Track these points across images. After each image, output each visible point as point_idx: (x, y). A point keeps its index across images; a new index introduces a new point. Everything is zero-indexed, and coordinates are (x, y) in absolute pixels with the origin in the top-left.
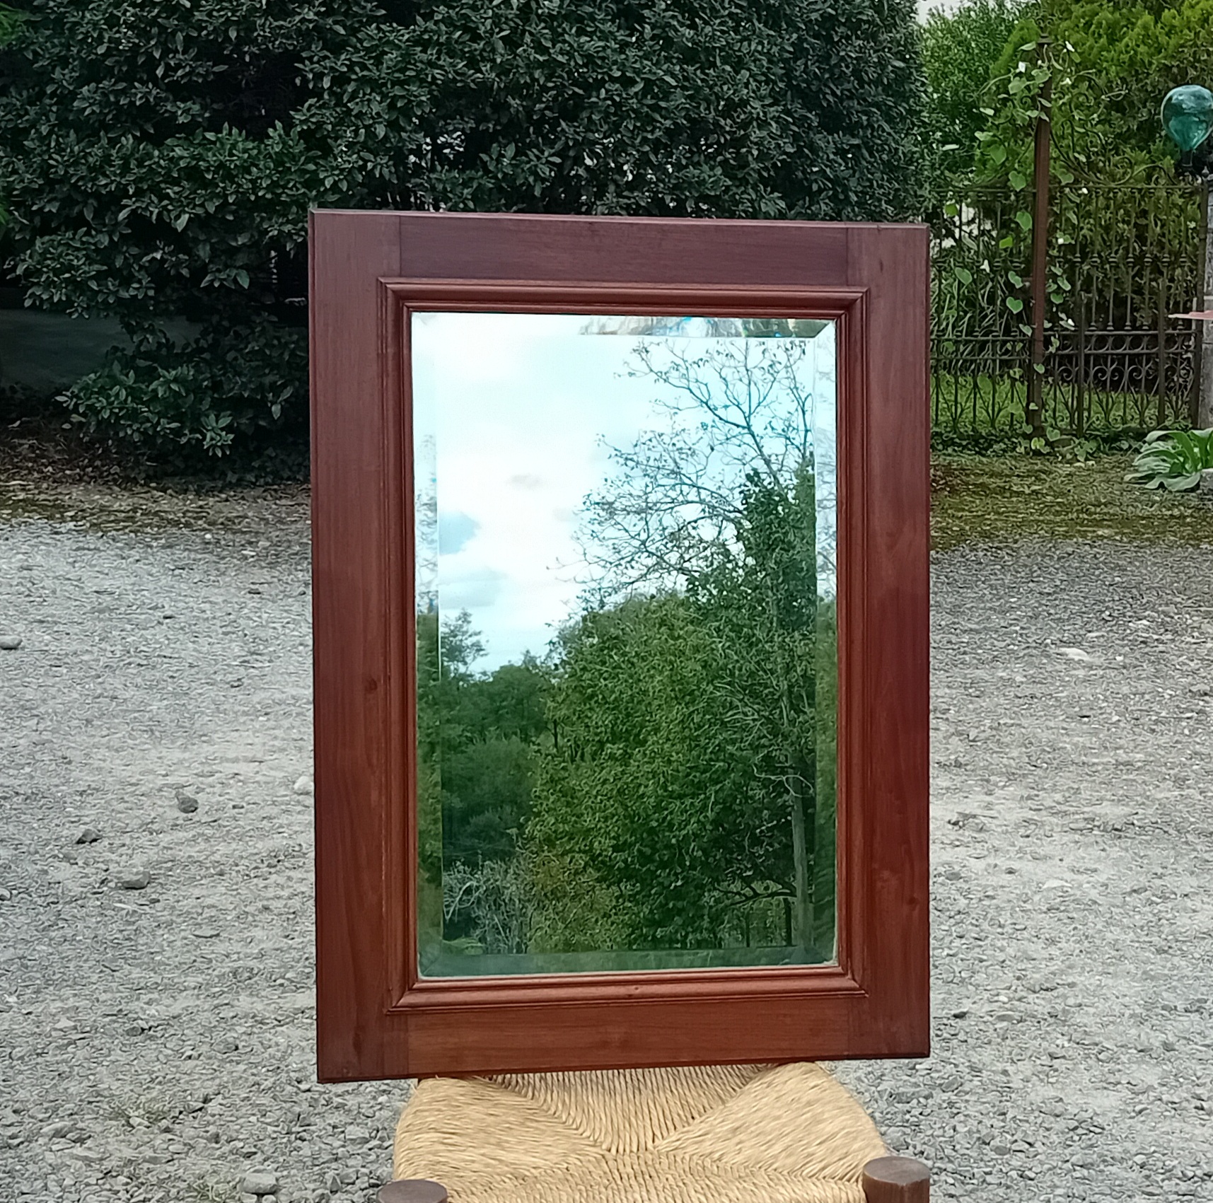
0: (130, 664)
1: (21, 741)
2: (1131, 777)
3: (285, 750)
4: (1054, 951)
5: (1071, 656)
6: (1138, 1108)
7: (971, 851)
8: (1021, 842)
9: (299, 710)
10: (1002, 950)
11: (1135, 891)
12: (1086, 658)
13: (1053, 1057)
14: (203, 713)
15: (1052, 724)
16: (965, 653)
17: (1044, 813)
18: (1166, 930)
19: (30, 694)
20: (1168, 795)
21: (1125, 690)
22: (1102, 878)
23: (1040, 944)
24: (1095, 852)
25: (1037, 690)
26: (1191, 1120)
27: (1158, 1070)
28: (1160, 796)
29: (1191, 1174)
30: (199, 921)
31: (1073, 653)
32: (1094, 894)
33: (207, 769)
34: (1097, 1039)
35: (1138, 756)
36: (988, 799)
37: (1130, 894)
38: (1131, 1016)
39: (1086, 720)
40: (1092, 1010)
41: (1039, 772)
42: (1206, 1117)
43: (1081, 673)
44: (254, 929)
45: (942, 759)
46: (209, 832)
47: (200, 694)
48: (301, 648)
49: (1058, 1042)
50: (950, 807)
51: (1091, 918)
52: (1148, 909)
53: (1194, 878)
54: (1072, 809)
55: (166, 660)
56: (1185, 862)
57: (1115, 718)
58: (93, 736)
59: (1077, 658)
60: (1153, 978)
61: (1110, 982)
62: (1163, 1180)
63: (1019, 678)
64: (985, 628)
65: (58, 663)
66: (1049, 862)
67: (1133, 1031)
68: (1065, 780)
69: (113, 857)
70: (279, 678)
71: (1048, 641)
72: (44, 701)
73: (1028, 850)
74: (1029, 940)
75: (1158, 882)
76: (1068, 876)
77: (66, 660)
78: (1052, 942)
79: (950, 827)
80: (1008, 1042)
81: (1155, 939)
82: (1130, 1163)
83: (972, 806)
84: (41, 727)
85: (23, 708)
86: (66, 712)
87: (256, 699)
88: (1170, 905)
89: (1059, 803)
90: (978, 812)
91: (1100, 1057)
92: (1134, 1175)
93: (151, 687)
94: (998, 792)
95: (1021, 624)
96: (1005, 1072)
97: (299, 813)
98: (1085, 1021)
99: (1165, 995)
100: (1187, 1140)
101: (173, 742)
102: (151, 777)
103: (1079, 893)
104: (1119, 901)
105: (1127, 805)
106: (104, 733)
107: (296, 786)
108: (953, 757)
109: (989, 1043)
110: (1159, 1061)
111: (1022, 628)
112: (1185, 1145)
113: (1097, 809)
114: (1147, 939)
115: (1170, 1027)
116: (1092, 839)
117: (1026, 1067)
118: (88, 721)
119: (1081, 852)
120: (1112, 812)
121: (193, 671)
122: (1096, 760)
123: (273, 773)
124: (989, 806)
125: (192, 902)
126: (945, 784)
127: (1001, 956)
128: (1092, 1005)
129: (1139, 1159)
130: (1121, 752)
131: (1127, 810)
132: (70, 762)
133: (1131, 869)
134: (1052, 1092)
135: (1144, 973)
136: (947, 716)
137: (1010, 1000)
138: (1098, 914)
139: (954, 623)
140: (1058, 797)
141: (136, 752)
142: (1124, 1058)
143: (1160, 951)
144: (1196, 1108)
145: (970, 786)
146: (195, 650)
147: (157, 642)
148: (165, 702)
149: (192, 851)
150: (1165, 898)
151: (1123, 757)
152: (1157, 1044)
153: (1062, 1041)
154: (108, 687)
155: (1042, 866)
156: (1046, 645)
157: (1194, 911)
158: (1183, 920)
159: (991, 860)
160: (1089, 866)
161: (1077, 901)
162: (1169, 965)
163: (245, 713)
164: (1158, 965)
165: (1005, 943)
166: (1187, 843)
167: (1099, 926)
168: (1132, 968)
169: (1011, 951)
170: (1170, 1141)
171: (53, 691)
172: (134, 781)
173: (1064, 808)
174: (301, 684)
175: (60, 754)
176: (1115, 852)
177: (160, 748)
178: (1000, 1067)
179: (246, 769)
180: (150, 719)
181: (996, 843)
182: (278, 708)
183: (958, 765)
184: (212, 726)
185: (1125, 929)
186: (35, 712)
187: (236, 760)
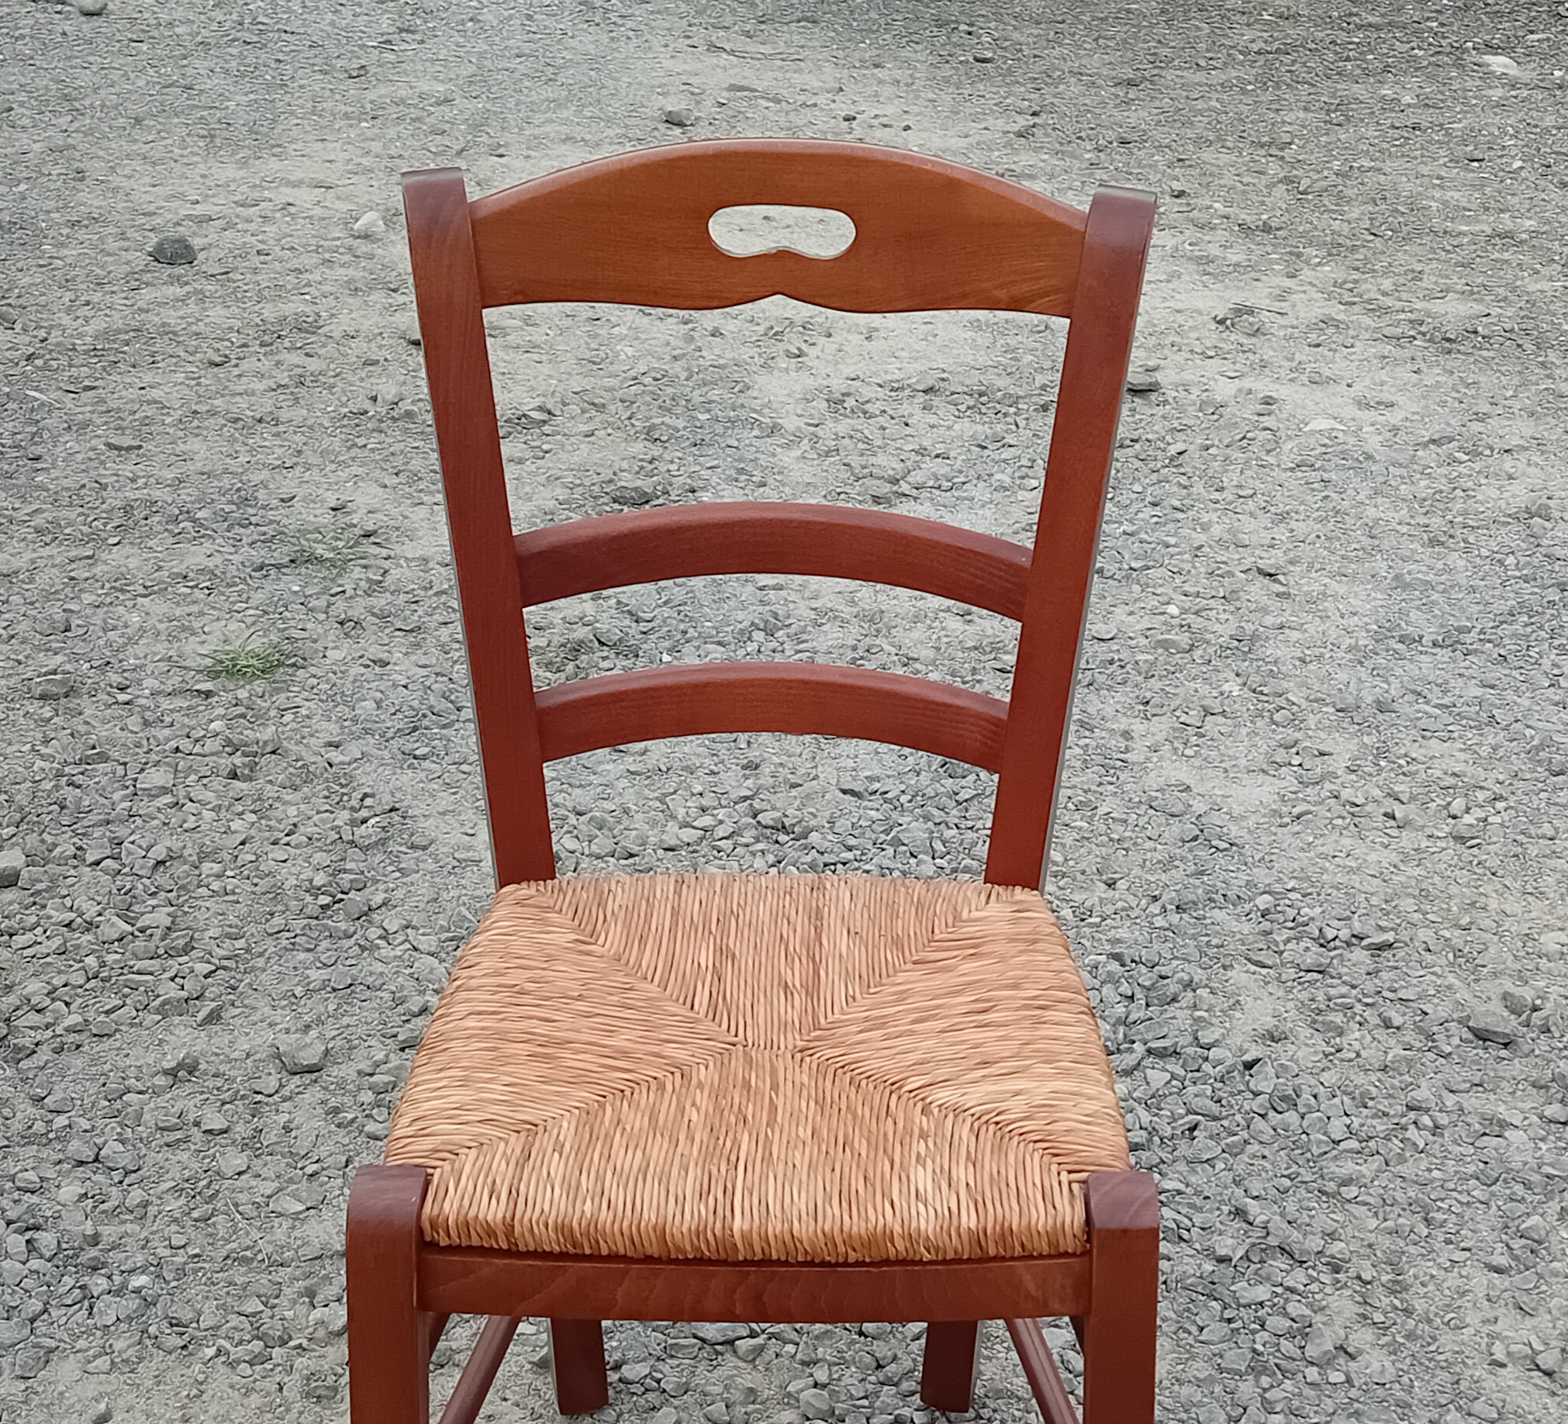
0: (234, 40)
1: (36, 147)
2: (1506, 256)
3: (371, 171)
4: (1281, 533)
5: (1493, 68)
6: (1296, 811)
7: (1228, 367)
8: (1303, 354)
9: (420, 113)
10: (1206, 527)
11: (1433, 441)
12: (1514, 71)
13: (1208, 712)
14: (292, 113)
15: (1425, 170)
16: (1348, 59)
17: (1356, 308)
18: (1458, 506)
19: (85, 79)
20: (1545, 285)
21: (1549, 121)
22: (1395, 417)
23: (1265, 520)
24: (1404, 374)
25: (1424, 118)
26: (1371, 836)
27: (1353, 746)
28: (1533, 287)
29: (1330, 934)
30: (125, 424)
31: (1498, 63)
32: (1373, 443)
33: (256, 195)
34: (1285, 684)
35: (1528, 223)
36: (1288, 283)
37: (1425, 445)
38: (1350, 650)
39: (1476, 164)
40: (1295, 635)
41: (1378, 243)
42: (1394, 832)
43: (1496, 94)
44: (191, 439)
45: (1248, 219)
46: (210, 287)
47: (301, 87)
48: (470, 24)
49: (1226, 687)
50: (1227, 294)
51: (1356, 481)
52: (1444, 470)
53: (1531, 422)
54: (1399, 305)
55: (284, 36)
56: (1526, 399)
57: (1517, 164)
58: (136, 141)
59: (1499, 70)
60: (1406, 586)
61: (1342, 589)
62: (1288, 941)
63: (1407, 99)
64: (1389, 24)
65: (142, 36)
66: (1332, 388)
67: (1342, 676)
68: (1406, 257)
69: (66, 320)
70: (419, 67)
71: (1470, 44)
72: (96, 90)
73: (1309, 367)
74: (1251, 514)
75: (1476, 427)
76: (1350, 411)
77: (155, 33)
78: (1283, 517)
79: (1213, 326)
80: (1152, 680)
81: (1436, 522)
82: (1247, 907)
83: (1258, 295)
84: (76, 124)
85: (67, 98)
86: (116, 107)
87: (371, 95)
88: (1477, 466)
89: (1385, 294)
90: (1265, 303)
91: (1277, 717)
92: (1246, 928)
93: (243, 76)
94: (1306, 274)
95: (1442, 18)
96: (1127, 735)
97: (343, 266)
98: (1279, 653)
99: (1414, 615)
100: (1352, 871)
101: (232, 155)
102: (175, 204)
103: (1352, 440)
104: (1402, 458)
105: (1480, 301)
106: (150, 138)
107: (356, 227)
108: (1265, 217)
109: (1124, 683)
110: (1365, 727)
111: (1442, 25)
112: (1344, 880)
113: (1437, 307)
114: (1423, 520)
115: (1399, 672)
116: (1407, 353)
117: (1161, 727)
118: (138, 121)
119: (1383, 375)
120: (1454, 311)
121: (314, 51)
122: (1465, 228)
123: (339, 205)
124: (1283, 295)
125: (132, 393)
126: (1234, 259)
127: (1200, 538)
128: (1300, 628)
129: (1264, 901)
130: (1507, 215)
131: (1479, 308)
132: (82, 179)
133: (1443, 404)
134: (1182, 772)
135: (1397, 577)
136: (1287, 153)
137: (1184, 611)
138: (1367, 475)
139: (1351, 15)
140: (1387, 284)
141: (178, 168)
142: (1312, 721)
143: (1434, 542)
144: (1385, 815)
145: (1272, 262)
146: (332, 24)
147: (289, 11)
148: (252, 96)
149: (171, 317)
150: (1474, 454)
151: (1506, 222)
152: (1369, 700)
153: (1233, 687)
154: (190, 71)
155: (1319, 393)
156: (1467, 50)
157: (1510, 477)
158: (1489, 492)
159: (1246, 383)
160: (1387, 397)
161: (1344, 455)
162: (1440, 565)
163: (346, 116)
164: (1422, 565)
165: (1214, 517)
166: (1543, 364)
167: (1361, 497)
168: (1380, 566)
169: (1217, 530)
170: (1324, 870)
171: (115, 75)
172: (152, 208)
173: (1388, 302)
174: (442, 76)
175: (77, 165)
176: (1433, 376)
177: (211, 162)
178: (1123, 723)
179: (304, 197)
180: (219, 121)
181: (1268, 354)
182: (393, 109)
183: (1267, 229)
184: (294, 134)
185: (1398, 500)
186: (77, 105)
187: (298, 184)
